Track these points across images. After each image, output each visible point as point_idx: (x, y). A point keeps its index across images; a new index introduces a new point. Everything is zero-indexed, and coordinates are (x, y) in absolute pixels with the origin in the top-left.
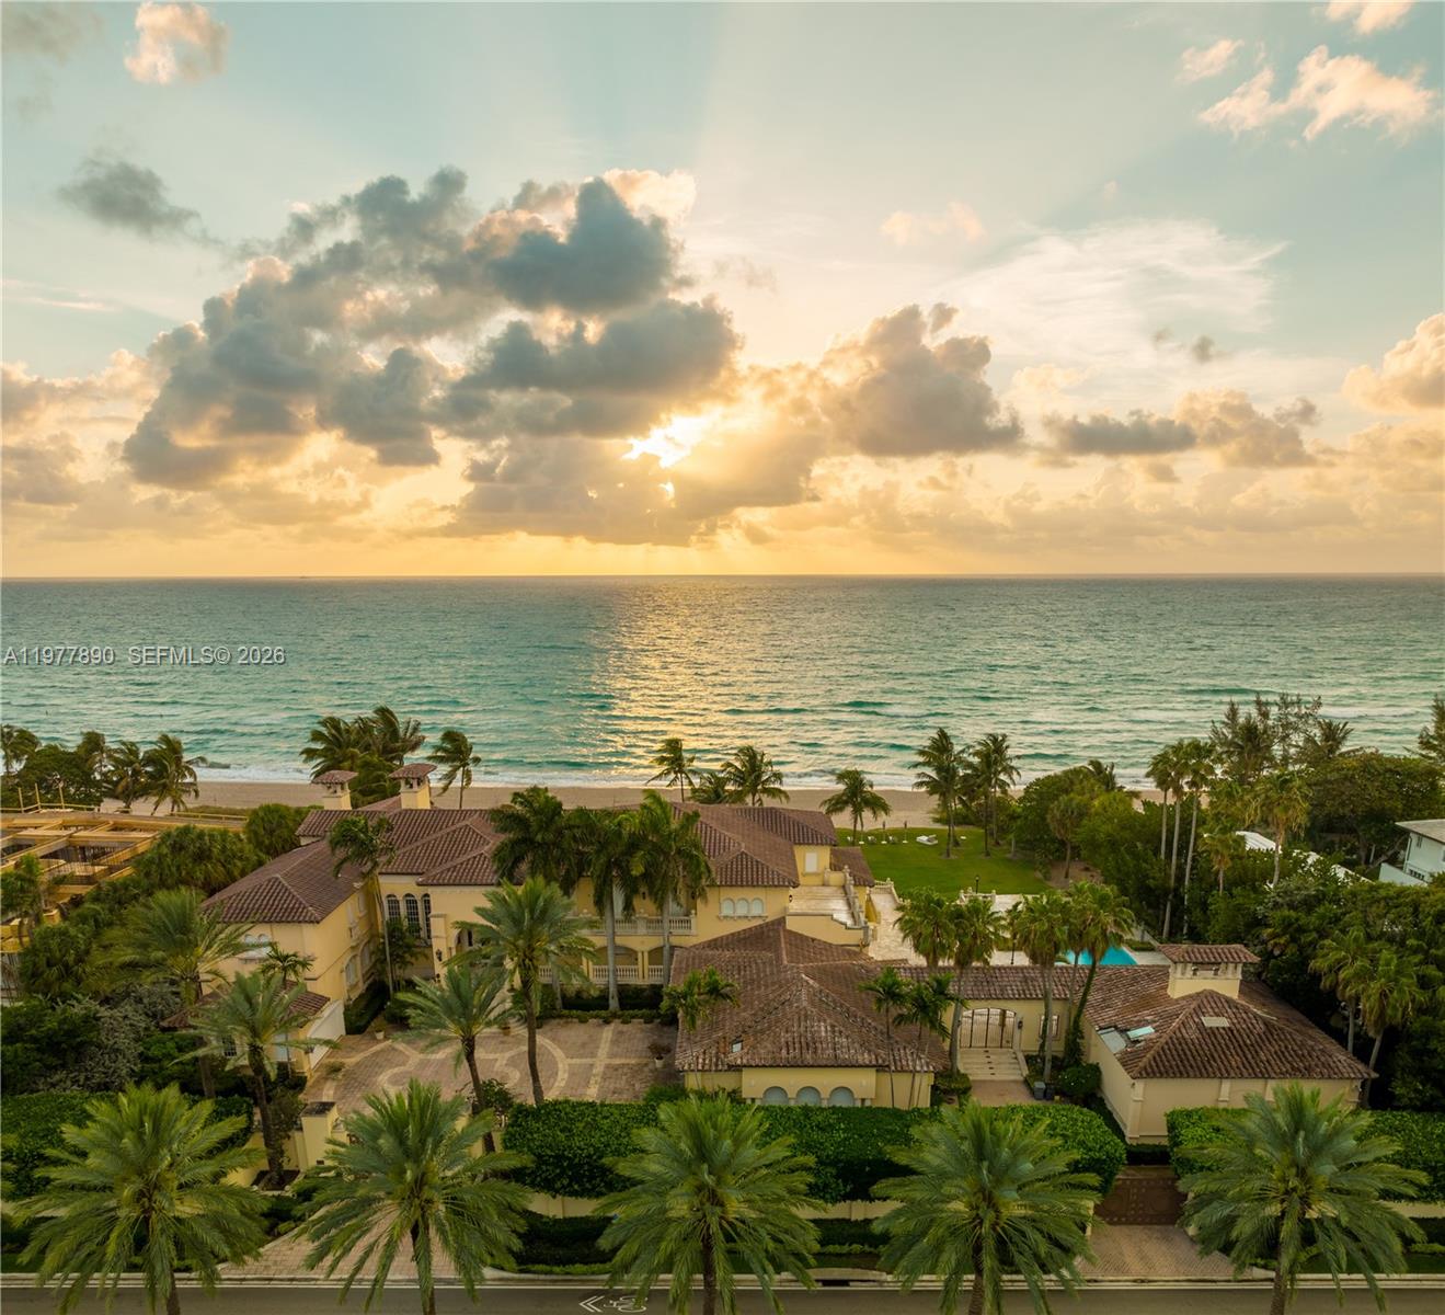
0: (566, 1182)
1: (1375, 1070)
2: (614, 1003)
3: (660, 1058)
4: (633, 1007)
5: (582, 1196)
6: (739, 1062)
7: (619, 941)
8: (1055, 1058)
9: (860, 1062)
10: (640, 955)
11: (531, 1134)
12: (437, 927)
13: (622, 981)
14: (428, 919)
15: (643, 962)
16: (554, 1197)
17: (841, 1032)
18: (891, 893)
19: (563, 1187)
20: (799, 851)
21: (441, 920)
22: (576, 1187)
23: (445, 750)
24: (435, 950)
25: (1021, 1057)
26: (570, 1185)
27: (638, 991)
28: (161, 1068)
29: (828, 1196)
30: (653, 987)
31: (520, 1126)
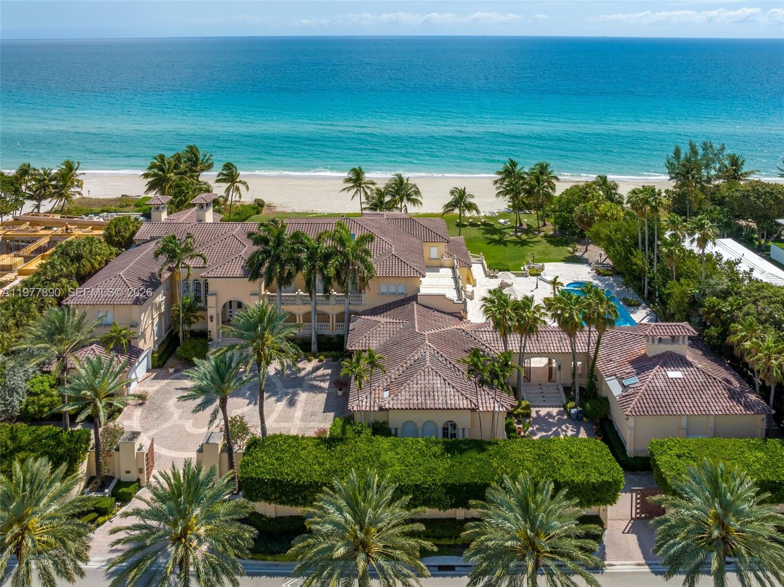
0: (277, 495)
1: (774, 408)
2: (314, 347)
3: (341, 390)
4: (326, 350)
5: (287, 504)
6: (387, 406)
7: (319, 308)
8: (581, 389)
9: (461, 406)
10: (331, 316)
11: (258, 462)
12: (211, 300)
13: (320, 332)
14: (206, 297)
15: (333, 321)
16: (270, 504)
17: (449, 384)
18: (482, 264)
19: (276, 498)
20: (426, 246)
21: (214, 298)
22: (284, 498)
23: (224, 175)
24: (209, 316)
25: (561, 389)
26: (280, 497)
27: (329, 338)
28: (39, 400)
29: (441, 506)
30: (338, 336)
31: (251, 455)
